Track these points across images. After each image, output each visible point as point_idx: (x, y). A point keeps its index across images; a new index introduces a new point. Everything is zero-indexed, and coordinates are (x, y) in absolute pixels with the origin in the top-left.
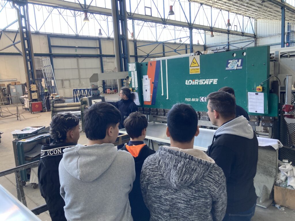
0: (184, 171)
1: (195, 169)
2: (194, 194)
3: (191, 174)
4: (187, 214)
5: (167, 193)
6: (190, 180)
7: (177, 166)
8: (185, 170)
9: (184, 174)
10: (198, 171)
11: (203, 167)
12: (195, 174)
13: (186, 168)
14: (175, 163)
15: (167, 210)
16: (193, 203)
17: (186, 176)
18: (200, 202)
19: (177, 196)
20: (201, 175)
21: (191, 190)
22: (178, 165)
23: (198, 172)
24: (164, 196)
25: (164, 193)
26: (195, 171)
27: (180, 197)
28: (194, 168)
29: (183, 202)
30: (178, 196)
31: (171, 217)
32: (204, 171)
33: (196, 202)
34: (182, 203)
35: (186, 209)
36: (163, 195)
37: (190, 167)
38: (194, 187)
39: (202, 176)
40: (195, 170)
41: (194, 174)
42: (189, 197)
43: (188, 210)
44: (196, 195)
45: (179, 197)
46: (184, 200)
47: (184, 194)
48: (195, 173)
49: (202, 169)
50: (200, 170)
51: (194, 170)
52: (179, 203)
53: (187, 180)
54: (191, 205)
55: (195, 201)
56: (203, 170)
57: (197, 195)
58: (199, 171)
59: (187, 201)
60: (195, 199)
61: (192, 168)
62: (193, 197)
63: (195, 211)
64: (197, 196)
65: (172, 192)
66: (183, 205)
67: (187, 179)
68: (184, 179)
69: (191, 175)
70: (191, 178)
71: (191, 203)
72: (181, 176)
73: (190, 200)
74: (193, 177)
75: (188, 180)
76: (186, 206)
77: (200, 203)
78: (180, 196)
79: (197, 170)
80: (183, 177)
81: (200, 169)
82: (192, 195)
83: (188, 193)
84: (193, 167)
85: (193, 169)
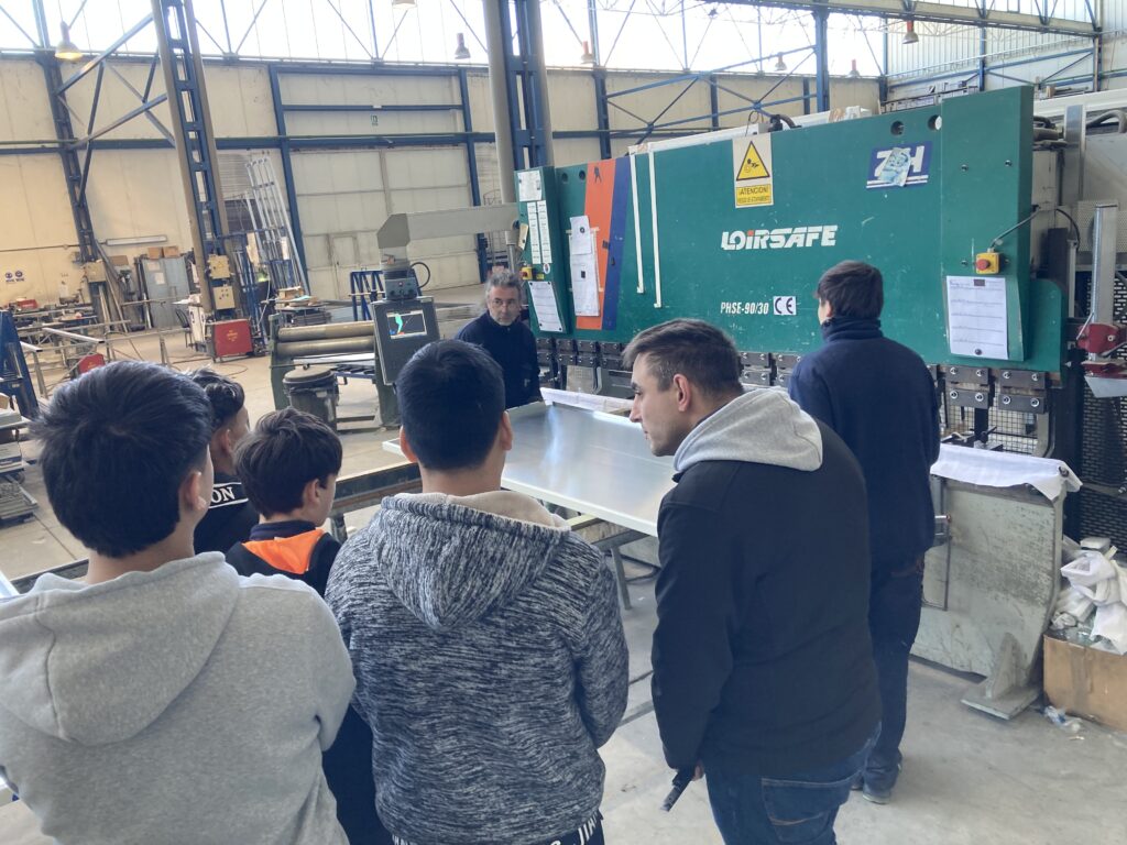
0: (461, 567)
1: (498, 556)
2: (504, 643)
3: (486, 575)
4: (489, 714)
5: (414, 651)
6: (483, 596)
7: (439, 554)
8: (467, 564)
9: (465, 579)
10: (511, 561)
11: (526, 547)
12: (503, 570)
13: (470, 558)
14: (433, 545)
15: (419, 710)
16: (503, 672)
17: (470, 583)
18: (527, 668)
19: (447, 659)
20: (521, 575)
21: (492, 629)
22: (441, 549)
23: (511, 565)
24: (404, 664)
25: (403, 653)
26: (500, 564)
27: (460, 661)
28: (495, 552)
29: (469, 674)
30: (450, 656)
31: (434, 732)
32: (530, 561)
33: (514, 667)
34: (466, 680)
35: (483, 697)
36: (400, 660)
37: (481, 552)
38: (502, 617)
39: (524, 577)
40: (502, 559)
41: (498, 575)
42: (489, 653)
43: (489, 699)
44: (510, 644)
45: (455, 660)
46: (472, 669)
47: (473, 645)
48: (500, 571)
49: (523, 552)
50: (519, 559)
51: (498, 561)
52: (459, 678)
53: (473, 595)
54: (499, 681)
55: (510, 666)
56: (529, 557)
57: (514, 645)
58: (514, 560)
59: (482, 671)
60: (508, 658)
61: (491, 554)
62: (501, 654)
63: (513, 699)
64: (514, 649)
65: (432, 644)
66: (472, 685)
67: (475, 591)
68: (464, 595)
69: (487, 579)
70: (487, 589)
71: (496, 674)
72: (454, 587)
73: (494, 665)
74: (496, 585)
75: (477, 595)
76: (482, 686)
77: (528, 672)
78: (460, 657)
79: (508, 559)
80: (459, 587)
81: (516, 555)
82: (499, 647)
83: (484, 642)
84: (492, 549)
85: (493, 559)
